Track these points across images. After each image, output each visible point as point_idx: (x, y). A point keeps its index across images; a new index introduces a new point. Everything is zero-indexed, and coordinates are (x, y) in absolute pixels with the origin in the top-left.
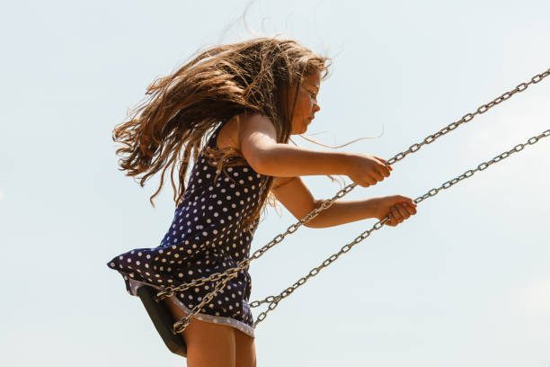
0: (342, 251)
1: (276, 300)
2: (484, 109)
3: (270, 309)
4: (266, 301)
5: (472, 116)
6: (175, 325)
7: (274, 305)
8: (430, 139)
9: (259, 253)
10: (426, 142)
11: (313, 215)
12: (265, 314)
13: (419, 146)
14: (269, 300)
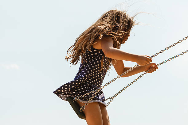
0: (134, 81)
1: (112, 98)
2: (185, 39)
3: (111, 101)
4: (109, 98)
5: (181, 41)
6: (80, 109)
7: (112, 100)
8: (167, 49)
9: (107, 84)
10: (165, 50)
11: (126, 72)
12: (109, 103)
13: (163, 51)
14: (110, 98)
